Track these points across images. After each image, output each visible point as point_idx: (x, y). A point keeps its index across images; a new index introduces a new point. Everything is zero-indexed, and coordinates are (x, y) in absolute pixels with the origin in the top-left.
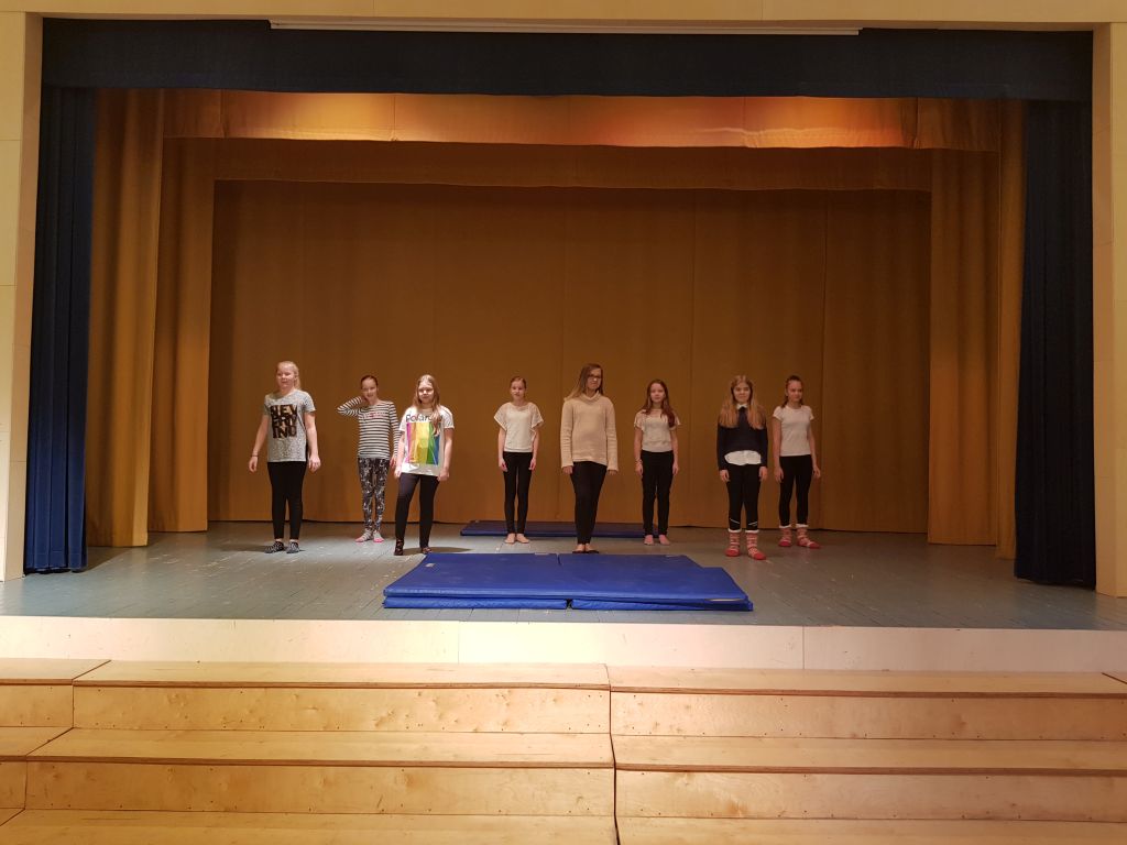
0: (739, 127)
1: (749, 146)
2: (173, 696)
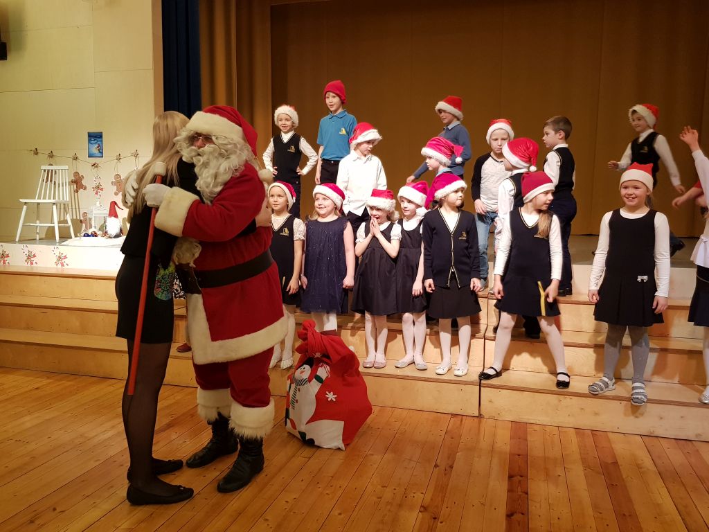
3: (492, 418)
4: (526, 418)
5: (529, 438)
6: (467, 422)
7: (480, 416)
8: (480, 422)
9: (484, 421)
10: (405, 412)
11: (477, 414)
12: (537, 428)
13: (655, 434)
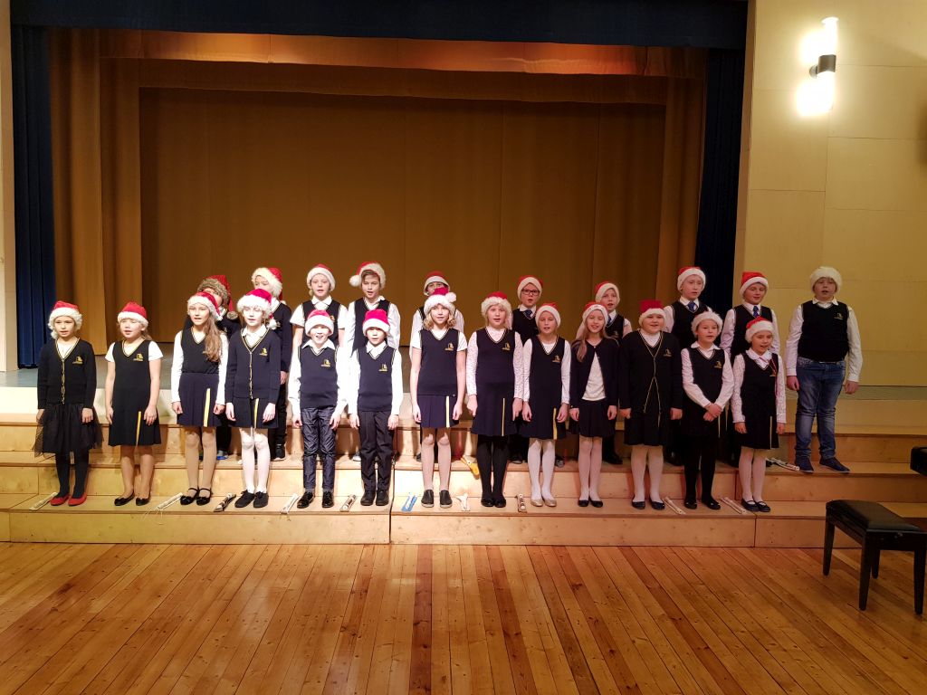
0: (520, 57)
1: (528, 71)
3: (401, 543)
4: (431, 540)
5: (434, 558)
6: (379, 550)
7: (390, 542)
8: (390, 549)
9: (394, 547)
10: (320, 548)
11: (388, 542)
12: (440, 548)
13: (538, 543)
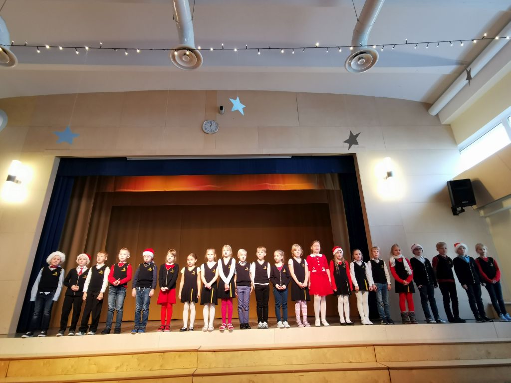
1: (270, 189)
2: (45, 362)
